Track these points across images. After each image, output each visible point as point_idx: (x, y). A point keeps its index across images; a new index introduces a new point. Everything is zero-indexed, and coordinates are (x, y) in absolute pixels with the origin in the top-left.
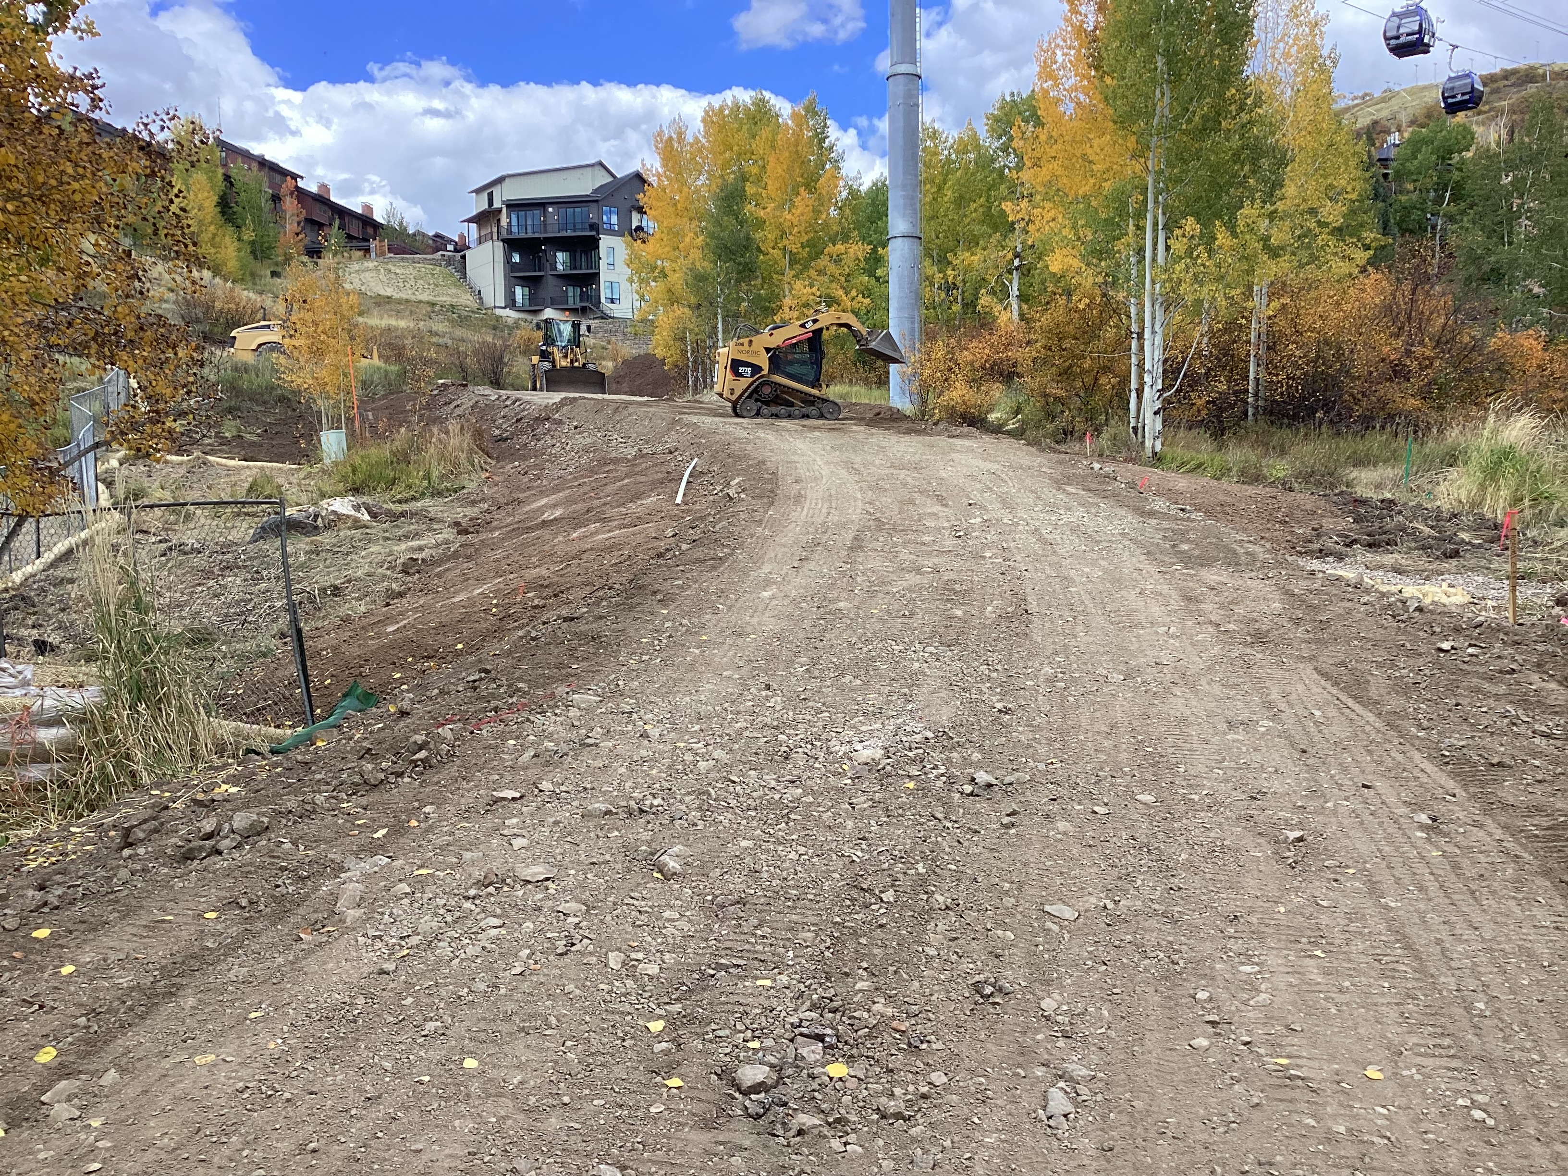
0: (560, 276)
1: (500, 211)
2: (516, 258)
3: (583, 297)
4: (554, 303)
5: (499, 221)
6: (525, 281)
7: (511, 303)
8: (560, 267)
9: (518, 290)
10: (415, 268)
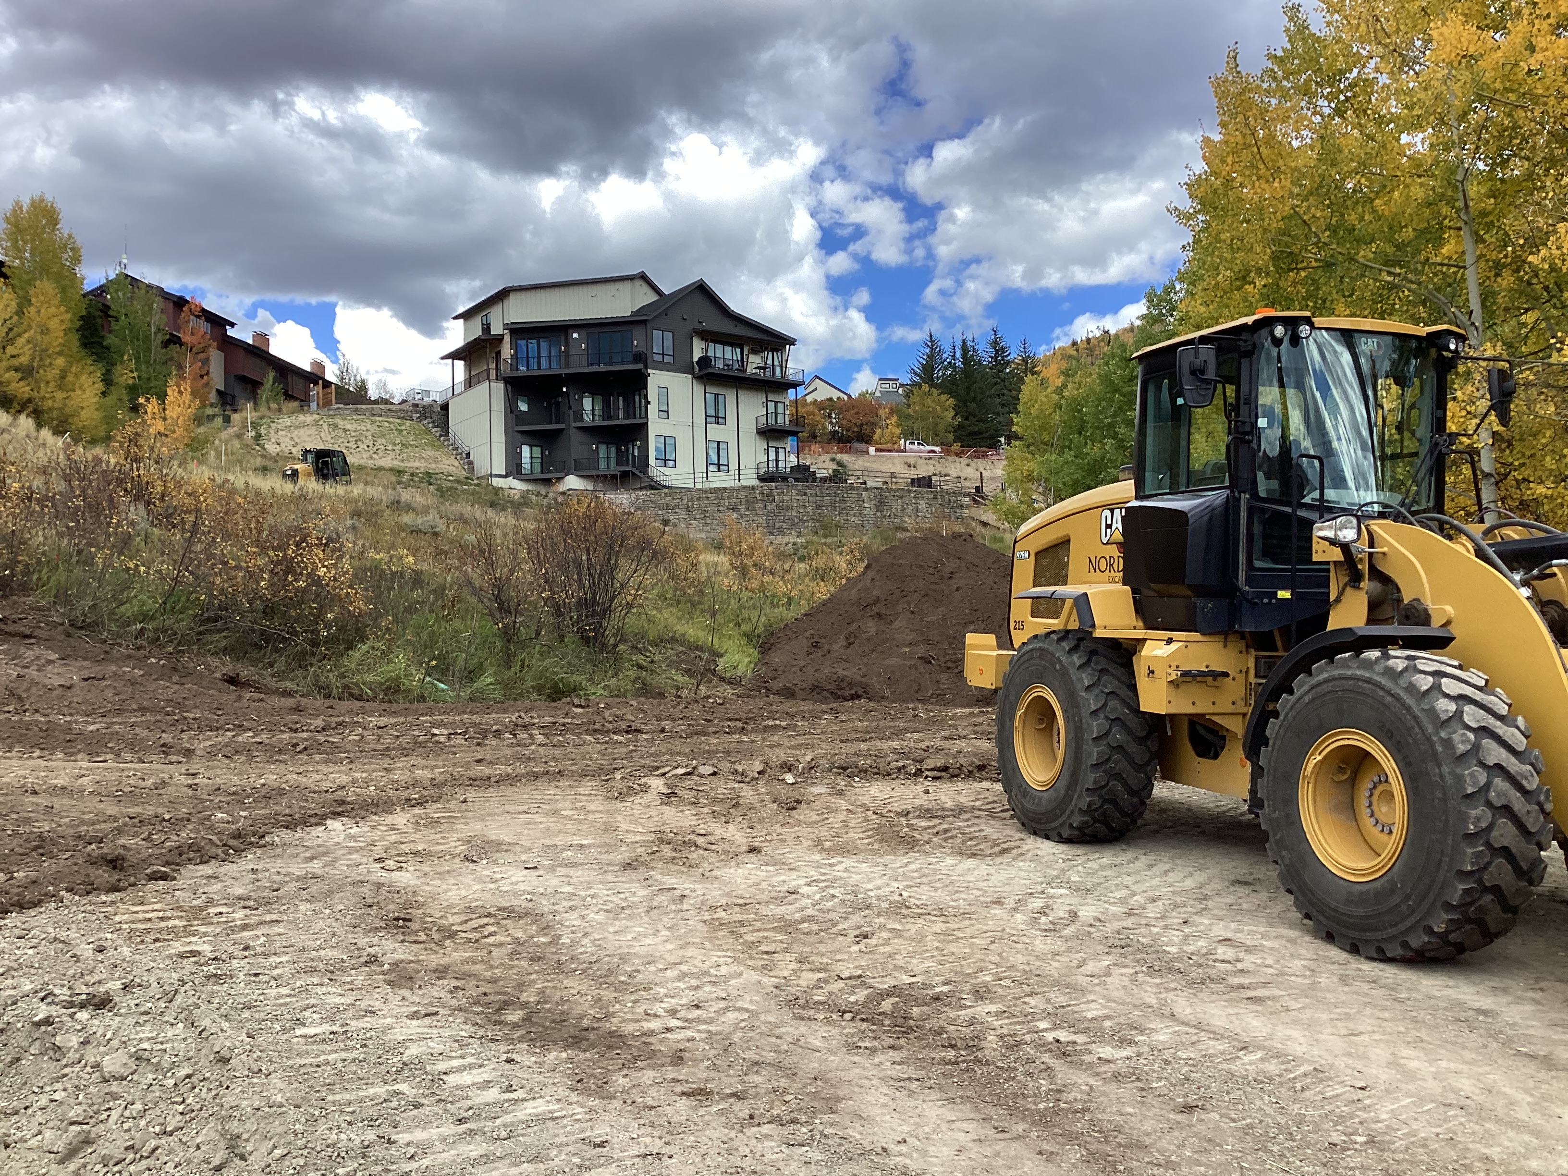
0: (589, 431)
1: (500, 339)
2: (523, 407)
3: (622, 458)
4: (579, 469)
5: (499, 353)
6: (536, 438)
7: (514, 469)
8: (587, 418)
9: (526, 451)
10: (373, 422)
